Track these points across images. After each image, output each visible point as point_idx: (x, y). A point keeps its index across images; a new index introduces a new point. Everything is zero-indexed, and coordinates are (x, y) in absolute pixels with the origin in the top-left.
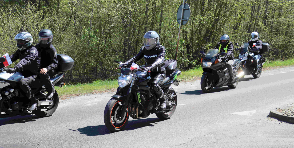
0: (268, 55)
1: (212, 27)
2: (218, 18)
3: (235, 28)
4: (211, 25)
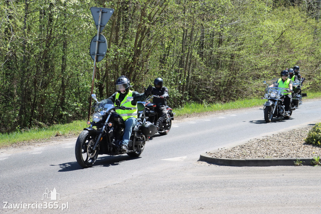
0: (207, 96)
1: (132, 61)
2: (140, 49)
3: (162, 61)
4: (130, 59)
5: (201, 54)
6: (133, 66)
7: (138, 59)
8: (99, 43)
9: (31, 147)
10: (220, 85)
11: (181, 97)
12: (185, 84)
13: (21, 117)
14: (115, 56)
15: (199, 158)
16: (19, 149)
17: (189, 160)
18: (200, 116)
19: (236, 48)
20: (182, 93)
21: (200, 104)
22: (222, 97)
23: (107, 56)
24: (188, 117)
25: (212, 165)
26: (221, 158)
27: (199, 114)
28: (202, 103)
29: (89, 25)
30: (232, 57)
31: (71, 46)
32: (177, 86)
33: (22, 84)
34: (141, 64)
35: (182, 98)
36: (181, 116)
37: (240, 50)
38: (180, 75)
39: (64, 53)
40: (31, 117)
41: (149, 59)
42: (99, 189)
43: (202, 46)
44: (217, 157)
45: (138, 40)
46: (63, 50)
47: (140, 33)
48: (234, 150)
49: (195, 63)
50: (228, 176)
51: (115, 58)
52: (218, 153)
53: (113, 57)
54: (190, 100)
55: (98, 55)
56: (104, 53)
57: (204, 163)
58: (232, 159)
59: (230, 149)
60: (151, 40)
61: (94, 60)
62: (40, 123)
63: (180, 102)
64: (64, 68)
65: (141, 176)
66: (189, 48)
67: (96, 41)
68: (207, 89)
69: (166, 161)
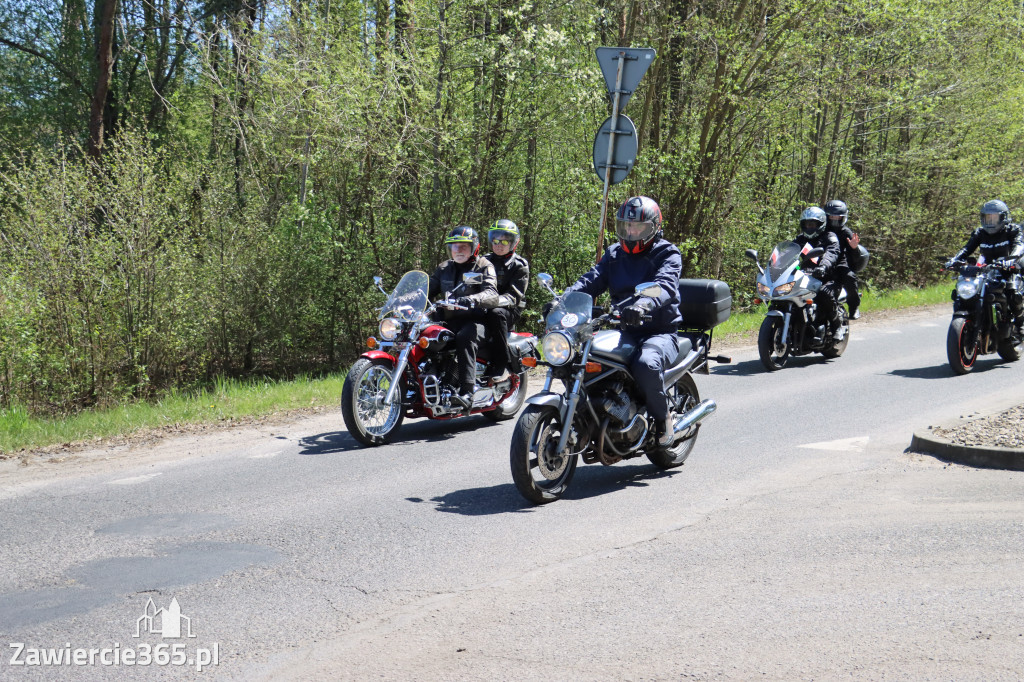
1: (695, 186)
2: (713, 156)
4: (691, 181)
6: (696, 198)
7: (708, 182)
8: (617, 136)
14: (652, 173)
15: (908, 442)
17: (880, 449)
23: (633, 175)
25: (954, 465)
29: (591, 95)
31: (545, 150)
33: (431, 244)
34: (718, 196)
39: (530, 167)
41: (734, 180)
44: (967, 443)
45: (708, 138)
46: (529, 161)
47: (713, 117)
48: (1010, 422)
51: (652, 179)
52: (965, 429)
53: (649, 176)
55: (614, 166)
56: (630, 162)
57: (929, 461)
58: (1014, 450)
59: (994, 418)
60: (740, 136)
61: (603, 181)
64: (529, 204)
65: (753, 502)
67: (609, 134)
69: (812, 449)
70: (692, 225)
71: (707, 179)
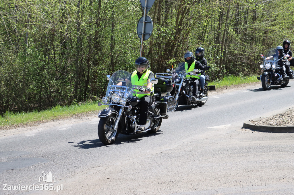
0: (243, 69)
1: (174, 39)
2: (181, 27)
3: (200, 38)
4: (173, 37)
5: (236, 31)
6: (175, 43)
7: (179, 38)
8: (145, 23)
9: (89, 118)
10: (254, 59)
11: (219, 70)
12: (222, 59)
13: (76, 92)
14: (158, 35)
15: (242, 125)
16: (79, 120)
17: (233, 128)
18: (238, 87)
19: (269, 24)
20: (220, 67)
21: (238, 77)
22: (256, 70)
24: (227, 89)
25: (255, 132)
26: (263, 126)
27: (237, 86)
28: (238, 75)
30: (266, 32)
31: (118, 27)
32: (214, 61)
33: (77, 62)
34: (182, 41)
35: (219, 72)
36: (220, 88)
37: (273, 25)
38: (218, 51)
39: (113, 33)
40: (86, 91)
41: (189, 36)
42: (155, 154)
43: (237, 24)
44: (260, 124)
45: (179, 20)
46: (112, 31)
47: (180, 13)
48: (275, 118)
49: (231, 39)
50: (272, 141)
51: (158, 37)
52: (260, 121)
53: (157, 36)
54: (226, 73)
55: (145, 34)
56: (150, 32)
57: (248, 131)
58: (274, 126)
59: (271, 117)
60: (191, 19)
61: (141, 39)
62: (94, 96)
63: (218, 75)
64: (112, 47)
65: (192, 143)
66: (226, 26)
67: (143, 22)
68: (243, 63)
69: (212, 128)
70: (173, 54)
71: (178, 36)
